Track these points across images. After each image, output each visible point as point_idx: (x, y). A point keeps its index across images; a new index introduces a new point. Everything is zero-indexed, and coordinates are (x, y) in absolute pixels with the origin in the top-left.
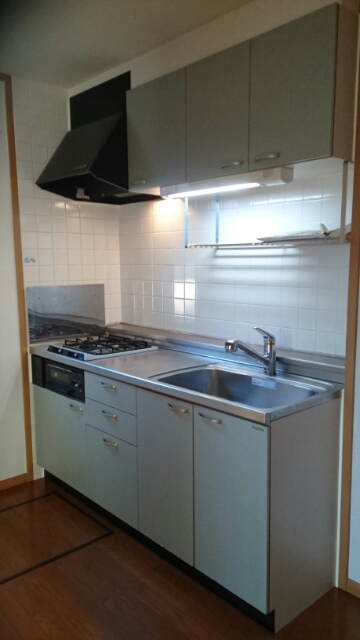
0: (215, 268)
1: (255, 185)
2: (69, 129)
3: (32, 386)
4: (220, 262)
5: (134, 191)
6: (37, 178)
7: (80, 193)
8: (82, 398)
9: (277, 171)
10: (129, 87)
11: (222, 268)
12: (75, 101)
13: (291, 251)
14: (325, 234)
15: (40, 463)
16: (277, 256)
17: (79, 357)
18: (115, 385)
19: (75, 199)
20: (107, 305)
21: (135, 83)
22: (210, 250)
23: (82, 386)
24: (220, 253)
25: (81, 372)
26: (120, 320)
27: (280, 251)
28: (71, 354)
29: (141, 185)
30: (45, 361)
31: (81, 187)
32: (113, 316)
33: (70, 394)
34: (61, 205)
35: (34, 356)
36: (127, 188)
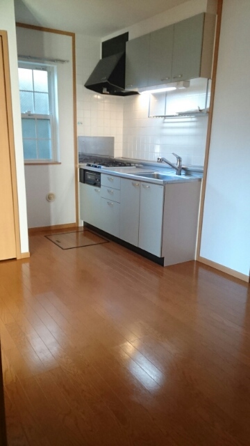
0: (163, 128)
1: (174, 88)
2: (101, 58)
3: (79, 183)
4: (166, 125)
5: (127, 90)
6: (85, 82)
7: (105, 90)
8: (100, 186)
9: (182, 83)
10: (127, 40)
11: (166, 128)
12: (104, 44)
13: (194, 119)
14: (200, 110)
15: (82, 219)
16: (189, 122)
17: (99, 167)
18: (112, 177)
19: (102, 93)
20: (115, 148)
21: (130, 38)
22: (161, 119)
23: (100, 180)
24: (166, 120)
25: (99, 173)
26: (121, 156)
27: (189, 119)
28: (96, 167)
29: (130, 87)
30: (85, 170)
31: (105, 87)
32: (118, 154)
33: (95, 184)
34: (96, 96)
35: (80, 169)
36: (124, 88)
